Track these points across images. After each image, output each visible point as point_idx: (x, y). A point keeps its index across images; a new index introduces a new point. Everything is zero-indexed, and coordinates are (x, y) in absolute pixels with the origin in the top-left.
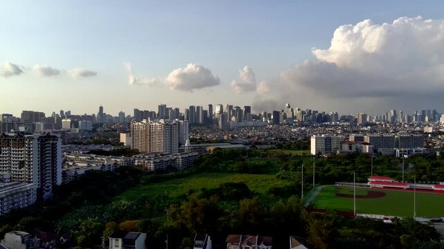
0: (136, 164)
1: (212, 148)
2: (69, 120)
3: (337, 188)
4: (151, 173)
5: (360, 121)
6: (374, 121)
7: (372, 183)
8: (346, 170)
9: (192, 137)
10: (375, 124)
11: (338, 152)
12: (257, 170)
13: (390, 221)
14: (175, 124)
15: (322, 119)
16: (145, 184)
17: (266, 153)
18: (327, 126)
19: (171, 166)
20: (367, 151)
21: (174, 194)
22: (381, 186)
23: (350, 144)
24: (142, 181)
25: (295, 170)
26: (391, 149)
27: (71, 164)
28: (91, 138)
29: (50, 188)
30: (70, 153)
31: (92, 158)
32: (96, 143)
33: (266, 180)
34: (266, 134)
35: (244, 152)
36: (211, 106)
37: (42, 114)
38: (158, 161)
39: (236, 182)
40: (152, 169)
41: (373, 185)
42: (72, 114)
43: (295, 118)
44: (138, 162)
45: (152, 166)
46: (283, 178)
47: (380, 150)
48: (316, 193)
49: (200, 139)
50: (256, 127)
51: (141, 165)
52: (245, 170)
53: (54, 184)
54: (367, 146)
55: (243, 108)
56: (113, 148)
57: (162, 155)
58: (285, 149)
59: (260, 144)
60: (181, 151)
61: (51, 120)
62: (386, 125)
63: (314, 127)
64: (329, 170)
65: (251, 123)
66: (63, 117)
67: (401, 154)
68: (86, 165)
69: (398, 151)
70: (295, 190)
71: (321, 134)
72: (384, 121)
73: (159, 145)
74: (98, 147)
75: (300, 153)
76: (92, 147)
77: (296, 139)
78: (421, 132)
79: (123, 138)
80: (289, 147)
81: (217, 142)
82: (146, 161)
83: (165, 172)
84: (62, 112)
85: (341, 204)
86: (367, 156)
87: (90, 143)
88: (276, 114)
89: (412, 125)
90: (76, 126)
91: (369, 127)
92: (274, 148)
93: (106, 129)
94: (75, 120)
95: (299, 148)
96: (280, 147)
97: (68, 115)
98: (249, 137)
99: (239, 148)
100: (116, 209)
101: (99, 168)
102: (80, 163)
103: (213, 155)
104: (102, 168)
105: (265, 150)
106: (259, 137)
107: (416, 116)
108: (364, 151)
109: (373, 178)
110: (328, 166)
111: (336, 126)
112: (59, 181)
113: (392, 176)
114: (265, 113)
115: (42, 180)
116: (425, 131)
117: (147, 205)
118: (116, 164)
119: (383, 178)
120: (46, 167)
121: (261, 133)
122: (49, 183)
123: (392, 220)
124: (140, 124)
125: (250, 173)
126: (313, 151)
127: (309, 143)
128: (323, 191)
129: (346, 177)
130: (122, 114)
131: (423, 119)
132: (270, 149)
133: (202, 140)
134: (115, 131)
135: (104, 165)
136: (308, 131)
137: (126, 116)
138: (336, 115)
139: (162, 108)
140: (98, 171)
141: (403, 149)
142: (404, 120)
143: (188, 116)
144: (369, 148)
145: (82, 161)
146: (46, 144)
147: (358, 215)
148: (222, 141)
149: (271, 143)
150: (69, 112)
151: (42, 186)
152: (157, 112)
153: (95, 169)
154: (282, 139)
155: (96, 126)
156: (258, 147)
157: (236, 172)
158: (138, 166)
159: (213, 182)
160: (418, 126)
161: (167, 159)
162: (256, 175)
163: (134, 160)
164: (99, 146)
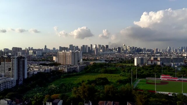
0: (59, 69)
1: (92, 63)
2: (32, 51)
3: (147, 80)
4: (66, 73)
5: (155, 51)
6: (161, 51)
7: (162, 78)
8: (150, 72)
9: (83, 58)
10: (162, 53)
11: (146, 64)
12: (111, 72)
13: (171, 95)
14: (76, 52)
15: (139, 51)
17: (115, 65)
18: (141, 54)
19: (74, 71)
20: (159, 64)
21: (75, 82)
22: (166, 79)
23: (152, 61)
24: (62, 77)
25: (128, 72)
26: (169, 63)
27: (31, 69)
28: (41, 58)
29: (22, 79)
30: (32, 64)
31: (41, 67)
32: (43, 60)
33: (115, 76)
34: (115, 57)
35: (106, 64)
36: (91, 45)
37: (21, 49)
38: (69, 68)
39: (102, 77)
40: (66, 72)
41: (163, 79)
42: (33, 48)
43: (127, 50)
44: (60, 69)
45: (66, 70)
46: (123, 76)
47: (165, 63)
48: (138, 83)
49: (87, 59)
50: (111, 54)
51: (62, 70)
52: (106, 72)
53: (24, 78)
54: (159, 62)
55: (105, 46)
56: (50, 62)
57: (71, 65)
58: (123, 63)
59: (112, 61)
60: (79, 64)
61: (24, 51)
62: (166, 53)
63: (136, 54)
64: (143, 72)
65: (108, 52)
66: (30, 50)
67: (174, 66)
68: (38, 70)
69: (172, 64)
70: (128, 81)
71: (139, 57)
72: (165, 51)
73: (69, 61)
74: (43, 62)
75: (130, 65)
76: (41, 62)
77: (128, 59)
78: (182, 56)
79: (54, 58)
80: (125, 62)
81: (94, 60)
82: (64, 68)
83: (72, 73)
84: (29, 48)
85: (149, 87)
86: (159, 66)
87: (40, 61)
88: (119, 48)
89: (177, 53)
90: (35, 53)
91: (159, 54)
92: (119, 63)
93: (48, 55)
94: (35, 51)
95: (129, 62)
96: (121, 62)
97: (32, 49)
98: (108, 58)
99: (103, 63)
100: (50, 89)
101: (43, 71)
102: (36, 69)
103: (93, 66)
104: (45, 71)
105: (115, 64)
106: (112, 58)
107: (179, 49)
108: (158, 64)
109: (162, 76)
110: (142, 70)
111: (145, 53)
112: (26, 77)
113: (171, 75)
114: (115, 48)
115: (19, 76)
116: (183, 56)
117: (64, 87)
118: (51, 69)
119: (167, 76)
120: (20, 71)
121: (113, 57)
122: (21, 78)
123: (173, 94)
124: (61, 52)
125: (109, 74)
126: (136, 64)
127: (134, 61)
128: (140, 81)
129: (149, 75)
130: (54, 49)
131: (182, 51)
132: (117, 63)
133: (88, 60)
134: (51, 55)
135: (45, 70)
136: (133, 55)
137: (56, 49)
138: (145, 49)
139: (71, 46)
140: (43, 72)
141: (175, 63)
142: (174, 51)
143: (82, 49)
144: (160, 63)
145: (36, 68)
146: (20, 61)
147: (157, 92)
148: (97, 60)
149: (117, 61)
150: (32, 48)
151: (19, 79)
152: (69, 48)
153: (41, 71)
154: (122, 59)
155: (43, 53)
156: (112, 62)
157: (103, 73)
158: (60, 70)
159: (92, 77)
160: (180, 53)
161: (73, 67)
162: (111, 74)
163: (59, 68)
164: (44, 62)
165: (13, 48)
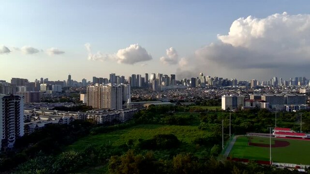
0: (88, 118)
1: (148, 105)
2: (45, 85)
3: (248, 138)
4: (100, 125)
5: (252, 86)
6: (262, 85)
7: (276, 133)
8: (253, 123)
9: (133, 96)
10: (263, 87)
11: (242, 108)
12: (182, 122)
13: (304, 170)
14: (120, 87)
15: (226, 83)
16: (94, 135)
17: (188, 108)
18: (229, 89)
19: (116, 120)
20: (265, 107)
22: (284, 136)
23: (252, 102)
24: (92, 132)
25: (212, 122)
26: (282, 106)
27: (36, 118)
28: (60, 97)
29: (14, 139)
30: (40, 109)
31: (55, 113)
32: (62, 101)
33: (190, 131)
34: (187, 94)
35: (172, 108)
36: (147, 75)
37: (26, 81)
38: (104, 115)
39: (166, 134)
40: (101, 122)
41: (278, 135)
42: (49, 80)
43: (207, 83)
44: (90, 116)
45: (100, 120)
46: (204, 129)
47: (274, 106)
48: (233, 143)
49: (139, 98)
50: (179, 90)
51: (92, 119)
52: (173, 122)
53: (17, 136)
54: (265, 103)
55: (170, 77)
56: (73, 105)
57: (109, 110)
58: (202, 105)
59: (183, 101)
60: (124, 107)
61: (33, 84)
62: (271, 88)
63: (221, 89)
64: (239, 123)
65: (175, 87)
66: (42, 82)
67: (290, 110)
68: (47, 119)
69: (287, 106)
70: (216, 140)
71: (229, 94)
72: (269, 85)
73: (107, 103)
74: (62, 104)
75: (214, 108)
76: (58, 105)
77: (209, 98)
78: (298, 93)
79: (82, 97)
80: (205, 105)
81: (151, 100)
82: (96, 116)
83: (112, 124)
84: (42, 79)
85: (256, 153)
86: (266, 111)
87: (57, 101)
88: (194, 80)
89: (290, 88)
90: (50, 88)
91: (260, 89)
92: (195, 105)
93: (72, 91)
94: (50, 84)
95: (212, 104)
96: (198, 104)
97: (46, 81)
98: (175, 97)
99: (168, 105)
100: (65, 159)
101: (57, 122)
103: (149, 110)
104: (60, 121)
105: (187, 106)
106: (182, 97)
107: (292, 81)
108: (262, 107)
109: (277, 129)
110: (237, 119)
111: (236, 88)
112: (22, 133)
113: (290, 127)
114: (185, 80)
115: (7, 132)
116: (300, 92)
117: (93, 155)
118: (71, 118)
119: (285, 130)
120: (10, 122)
121: (183, 94)
122: (13, 135)
123: (306, 169)
124: (93, 87)
125: (177, 125)
126: (223, 107)
127: (220, 101)
128: (237, 140)
129: (252, 129)
130: (84, 80)
131: (297, 83)
132: (191, 105)
133: (140, 99)
134: (78, 92)
135: (61, 119)
136: (216, 92)
137: (87, 81)
138: (236, 81)
139: (112, 76)
140: (56, 124)
141: (292, 106)
142: (283, 85)
143: (130, 82)
144: (266, 105)
145: (45, 116)
146: (10, 103)
147: (273, 164)
148: (155, 100)
149: (191, 101)
150: (47, 79)
151: (7, 137)
152: (109, 79)
153: (53, 122)
154: (199, 98)
155: (64, 89)
156: (182, 104)
157: (167, 124)
158: (90, 119)
159: (148, 133)
160: (294, 88)
161: (113, 114)
162: (182, 127)
163: (87, 114)
164: (64, 103)
165: (13, 80)
